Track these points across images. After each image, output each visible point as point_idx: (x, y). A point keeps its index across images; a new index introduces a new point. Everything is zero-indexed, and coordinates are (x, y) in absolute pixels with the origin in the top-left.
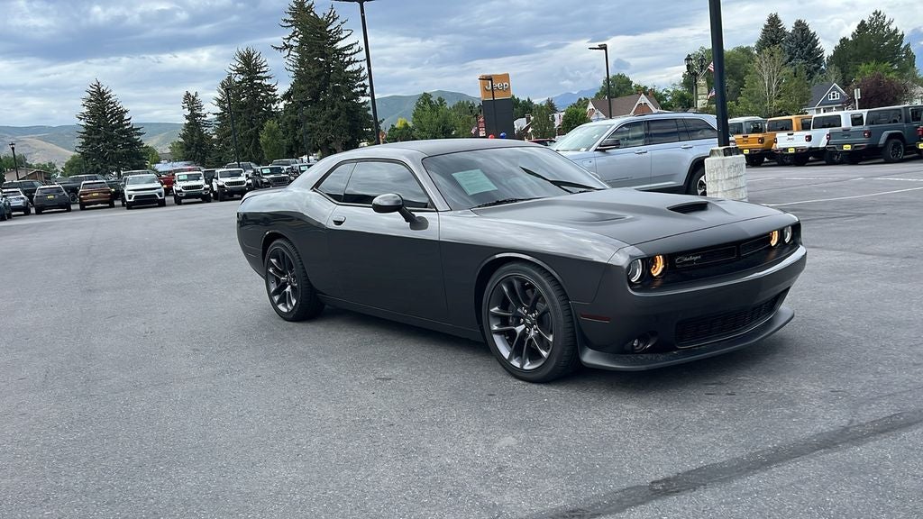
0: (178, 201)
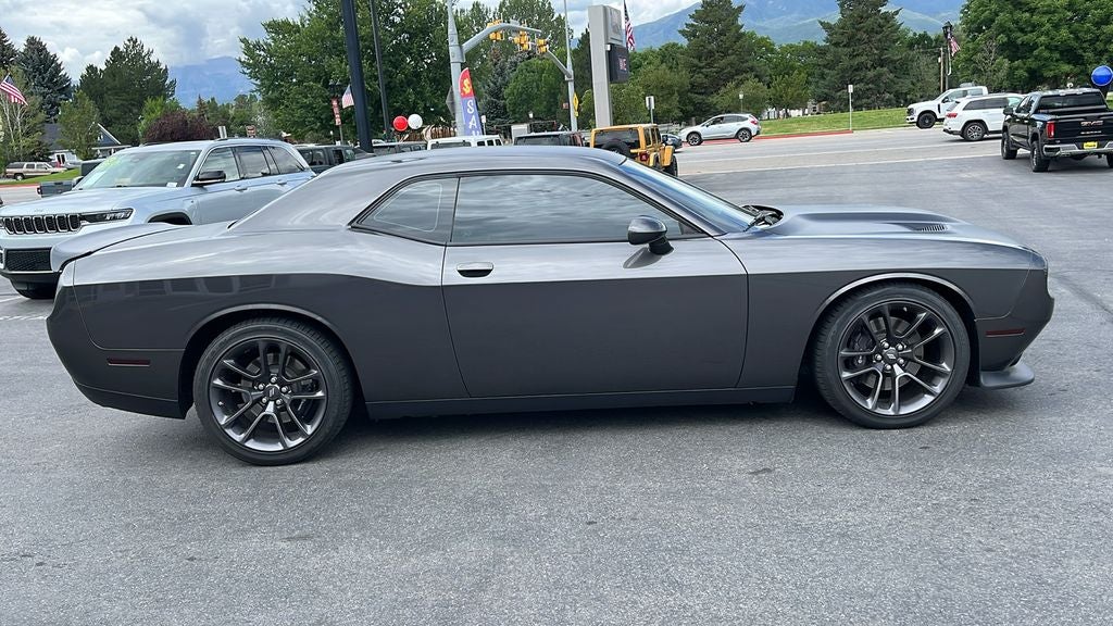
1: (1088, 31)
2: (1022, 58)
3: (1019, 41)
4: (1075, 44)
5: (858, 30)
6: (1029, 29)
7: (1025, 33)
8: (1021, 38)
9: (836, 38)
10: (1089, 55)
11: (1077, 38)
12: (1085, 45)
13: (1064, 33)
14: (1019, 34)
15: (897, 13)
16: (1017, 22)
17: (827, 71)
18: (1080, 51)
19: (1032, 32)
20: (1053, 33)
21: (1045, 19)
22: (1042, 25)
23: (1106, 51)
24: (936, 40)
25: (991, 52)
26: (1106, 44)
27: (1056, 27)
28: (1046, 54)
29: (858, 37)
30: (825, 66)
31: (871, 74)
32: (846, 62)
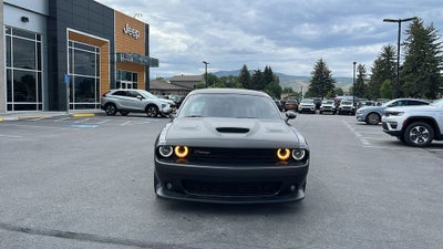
0: (321, 113)
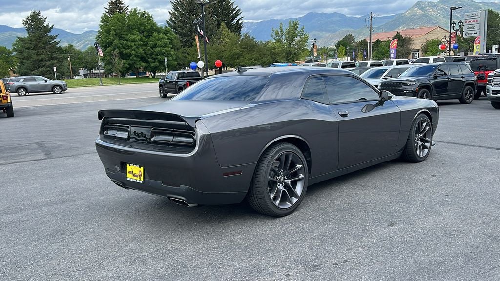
1: (149, 50)
2: (127, 59)
3: (124, 52)
4: (144, 55)
5: (39, 42)
6: (127, 48)
7: (126, 49)
8: (125, 52)
9: (27, 46)
10: (150, 60)
11: (145, 53)
12: (148, 56)
13: (141, 50)
14: (124, 49)
15: (56, 36)
16: (121, 44)
17: (25, 61)
18: (147, 58)
19: (128, 49)
20: (137, 50)
21: (133, 44)
22: (132, 47)
23: (157, 58)
24: (66, 50)
25: (116, 56)
26: (156, 55)
27: (137, 47)
28: (135, 58)
29: (39, 46)
30: (23, 59)
31: (48, 63)
32: (35, 57)
